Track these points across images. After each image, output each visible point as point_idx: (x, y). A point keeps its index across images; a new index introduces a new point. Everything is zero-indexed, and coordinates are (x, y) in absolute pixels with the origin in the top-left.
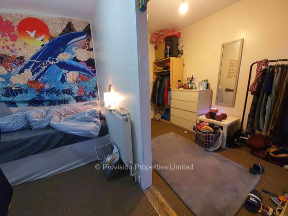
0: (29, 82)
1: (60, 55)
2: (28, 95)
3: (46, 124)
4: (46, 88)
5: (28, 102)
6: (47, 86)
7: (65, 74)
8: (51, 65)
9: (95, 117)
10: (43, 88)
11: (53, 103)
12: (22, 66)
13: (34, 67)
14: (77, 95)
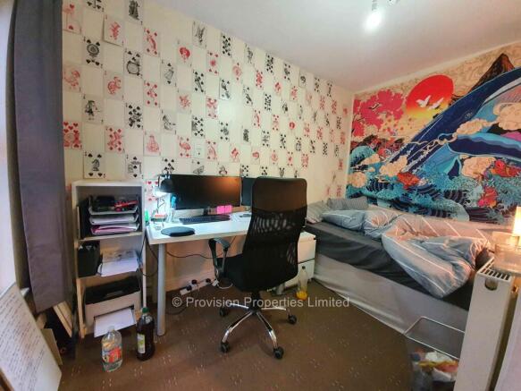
0: (401, 174)
1: (462, 125)
2: (392, 192)
3: (378, 234)
4: (420, 185)
5: (389, 201)
6: (422, 183)
7: (462, 161)
8: (440, 146)
9: (462, 256)
10: (415, 184)
11: (423, 210)
12: (398, 152)
13: (412, 153)
14: (475, 205)
